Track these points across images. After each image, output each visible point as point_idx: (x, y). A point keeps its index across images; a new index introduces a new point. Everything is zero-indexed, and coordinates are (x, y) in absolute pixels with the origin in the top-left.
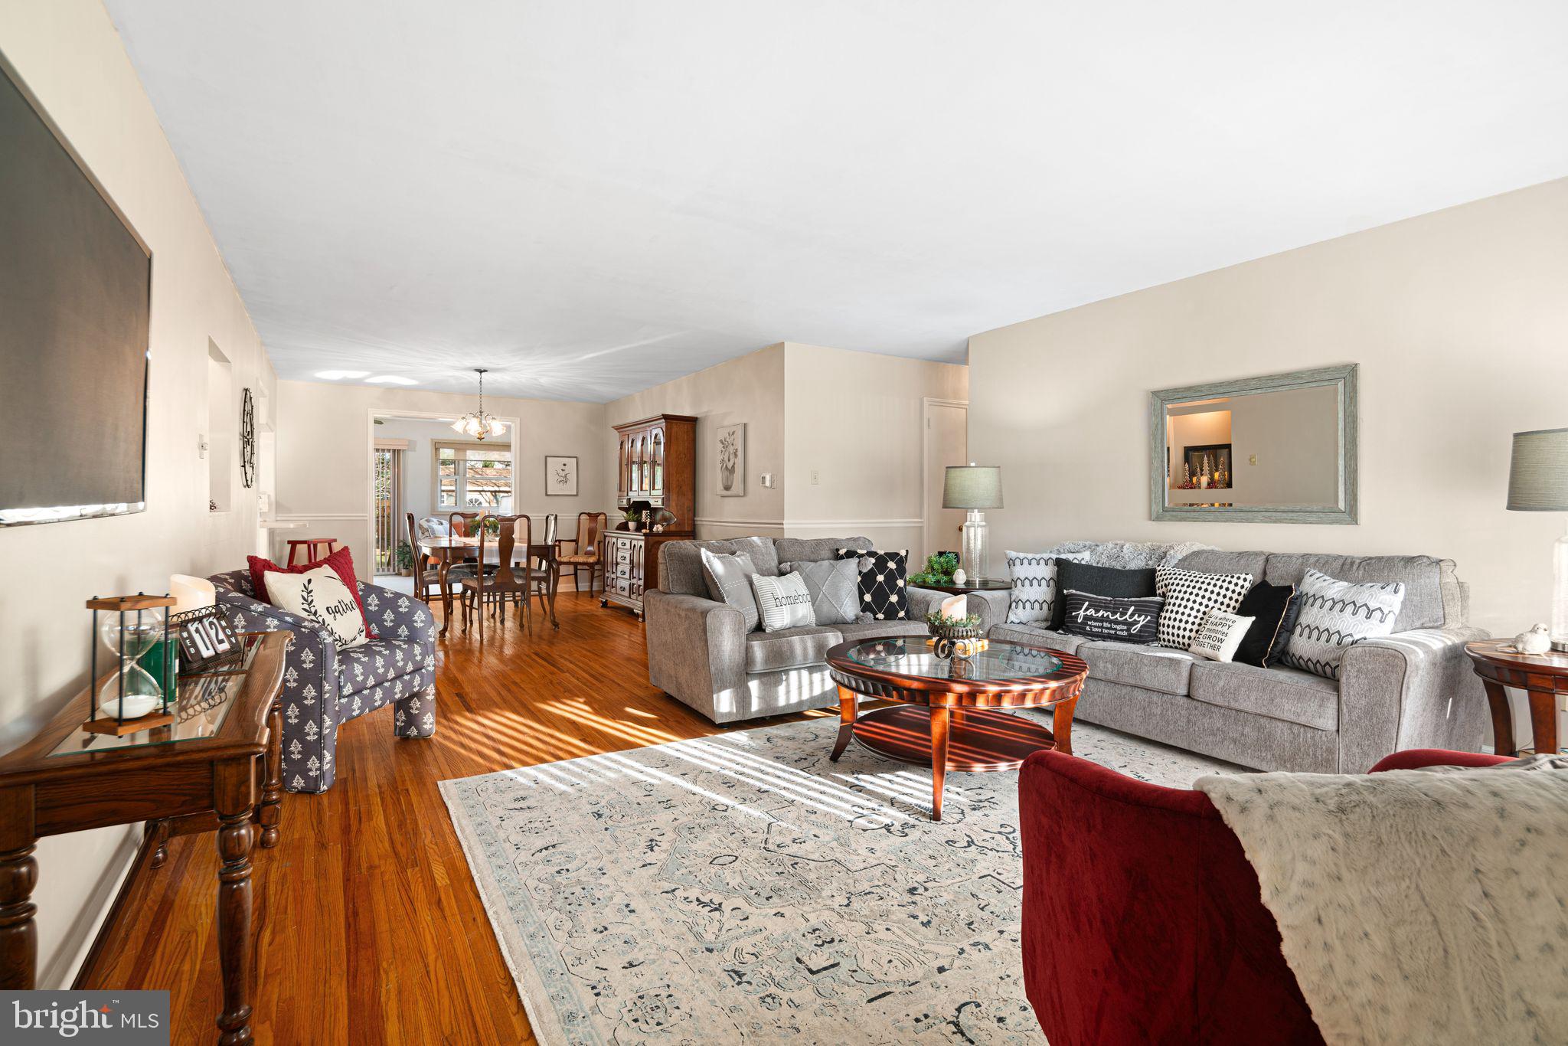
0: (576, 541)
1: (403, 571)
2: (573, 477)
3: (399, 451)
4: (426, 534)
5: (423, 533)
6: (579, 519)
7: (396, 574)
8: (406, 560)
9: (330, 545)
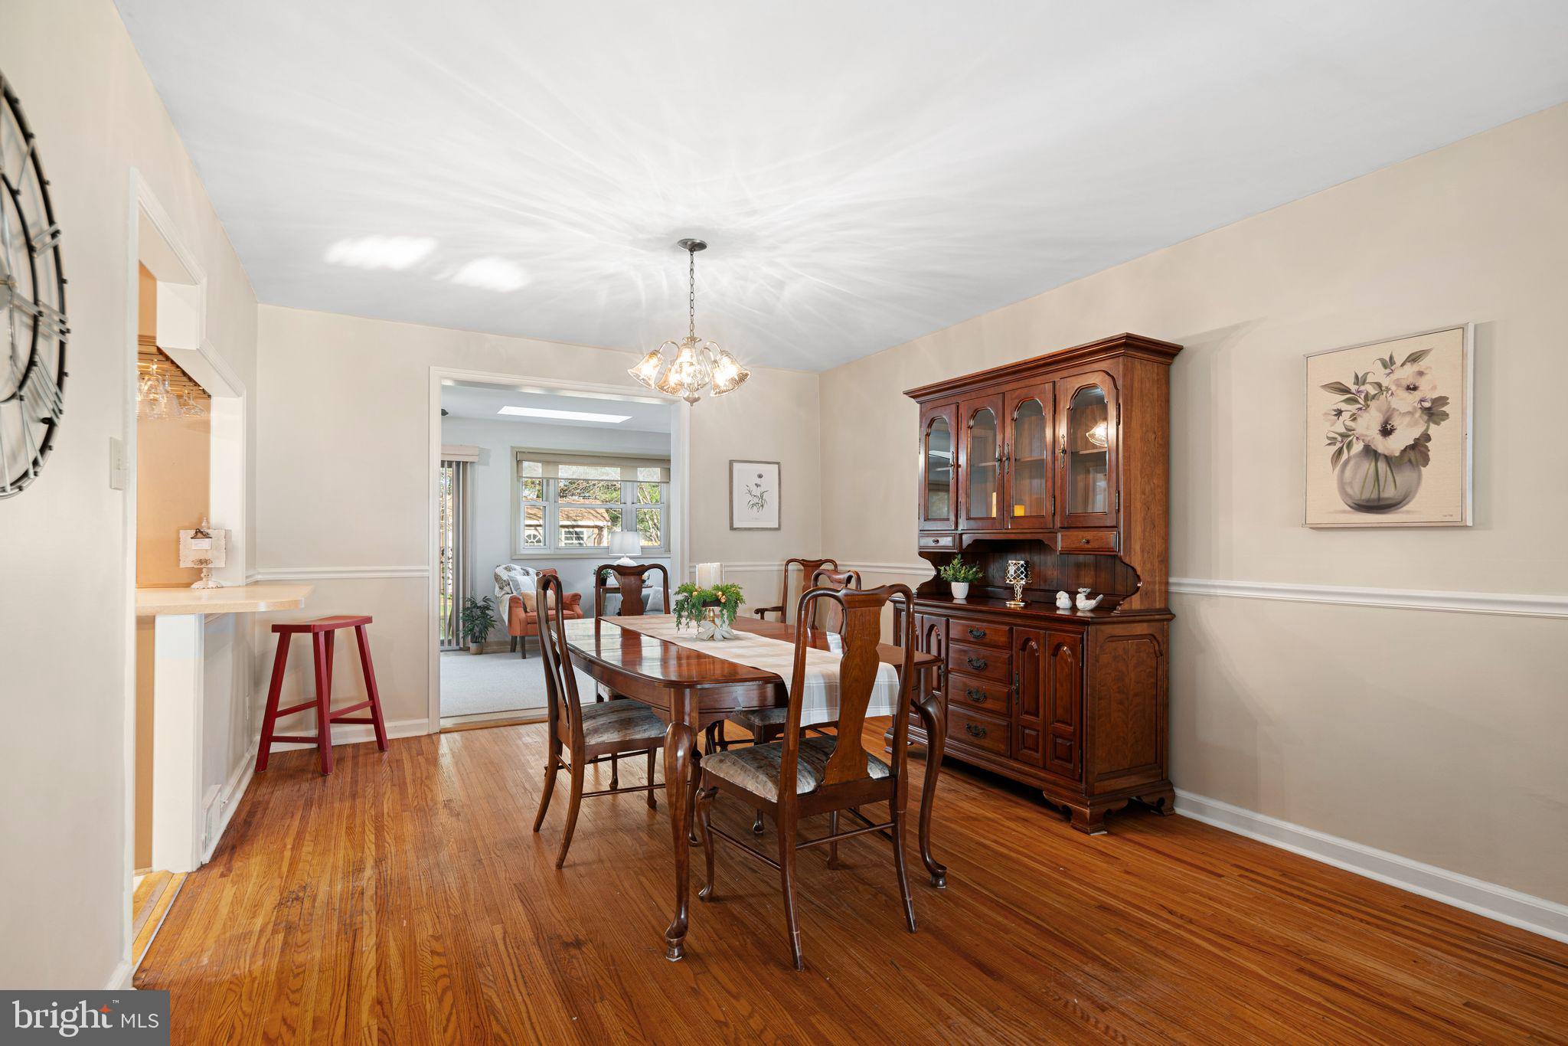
0: (781, 609)
1: (473, 646)
2: (772, 498)
3: (465, 463)
4: (507, 589)
5: (501, 588)
6: (786, 571)
7: (461, 649)
8: (477, 629)
9: (358, 630)
